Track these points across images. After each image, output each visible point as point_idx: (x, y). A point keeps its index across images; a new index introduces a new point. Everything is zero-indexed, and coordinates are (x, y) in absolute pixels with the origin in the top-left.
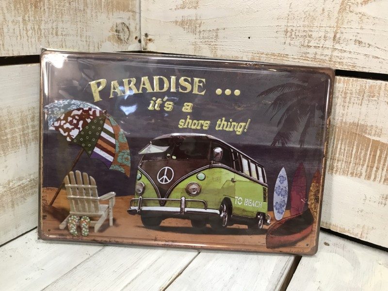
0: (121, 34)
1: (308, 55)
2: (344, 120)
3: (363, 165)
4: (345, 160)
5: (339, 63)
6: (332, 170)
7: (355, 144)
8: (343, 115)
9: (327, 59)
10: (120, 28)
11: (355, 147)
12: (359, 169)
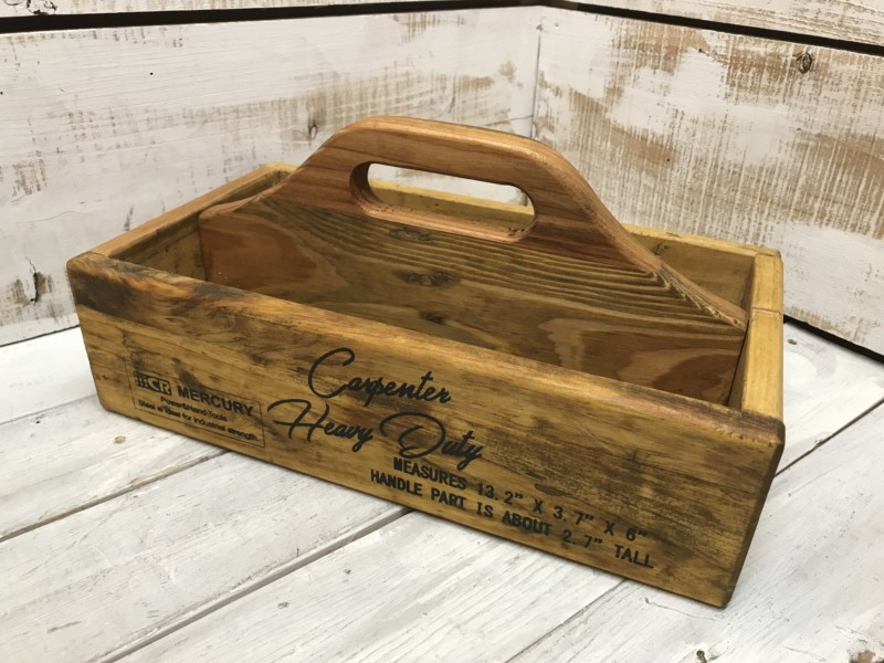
1: (806, 14)
2: (852, 131)
3: (873, 212)
4: (844, 202)
5: (854, 29)
6: (822, 218)
7: (866, 175)
8: (852, 121)
9: (836, 23)
11: (864, 180)
12: (866, 219)
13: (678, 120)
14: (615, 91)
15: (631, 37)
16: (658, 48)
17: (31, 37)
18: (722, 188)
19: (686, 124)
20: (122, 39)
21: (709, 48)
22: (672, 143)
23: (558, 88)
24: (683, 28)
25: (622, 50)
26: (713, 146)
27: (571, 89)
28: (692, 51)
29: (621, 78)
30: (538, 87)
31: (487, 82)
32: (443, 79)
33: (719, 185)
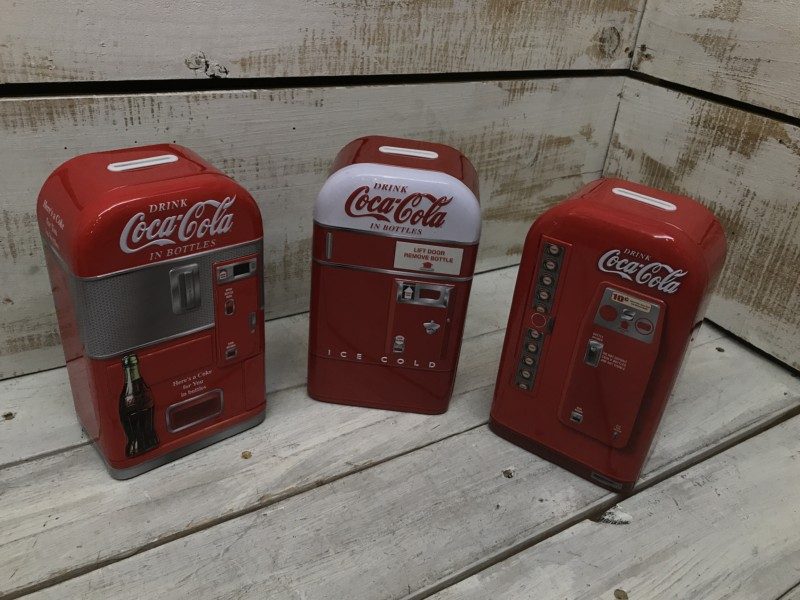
0: (606, 44)
10: (606, 36)
13: (748, 199)
14: (687, 164)
15: (712, 119)
16: (737, 132)
17: (205, 97)
18: (785, 268)
19: (756, 204)
20: (276, 100)
21: (790, 141)
22: (739, 219)
23: (631, 150)
24: (765, 119)
25: (700, 128)
26: (781, 227)
27: (644, 154)
28: (772, 142)
29: (696, 152)
30: (611, 147)
31: (568, 141)
32: (531, 138)
33: (782, 264)
